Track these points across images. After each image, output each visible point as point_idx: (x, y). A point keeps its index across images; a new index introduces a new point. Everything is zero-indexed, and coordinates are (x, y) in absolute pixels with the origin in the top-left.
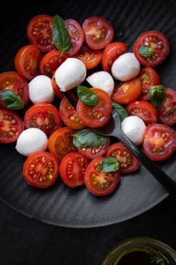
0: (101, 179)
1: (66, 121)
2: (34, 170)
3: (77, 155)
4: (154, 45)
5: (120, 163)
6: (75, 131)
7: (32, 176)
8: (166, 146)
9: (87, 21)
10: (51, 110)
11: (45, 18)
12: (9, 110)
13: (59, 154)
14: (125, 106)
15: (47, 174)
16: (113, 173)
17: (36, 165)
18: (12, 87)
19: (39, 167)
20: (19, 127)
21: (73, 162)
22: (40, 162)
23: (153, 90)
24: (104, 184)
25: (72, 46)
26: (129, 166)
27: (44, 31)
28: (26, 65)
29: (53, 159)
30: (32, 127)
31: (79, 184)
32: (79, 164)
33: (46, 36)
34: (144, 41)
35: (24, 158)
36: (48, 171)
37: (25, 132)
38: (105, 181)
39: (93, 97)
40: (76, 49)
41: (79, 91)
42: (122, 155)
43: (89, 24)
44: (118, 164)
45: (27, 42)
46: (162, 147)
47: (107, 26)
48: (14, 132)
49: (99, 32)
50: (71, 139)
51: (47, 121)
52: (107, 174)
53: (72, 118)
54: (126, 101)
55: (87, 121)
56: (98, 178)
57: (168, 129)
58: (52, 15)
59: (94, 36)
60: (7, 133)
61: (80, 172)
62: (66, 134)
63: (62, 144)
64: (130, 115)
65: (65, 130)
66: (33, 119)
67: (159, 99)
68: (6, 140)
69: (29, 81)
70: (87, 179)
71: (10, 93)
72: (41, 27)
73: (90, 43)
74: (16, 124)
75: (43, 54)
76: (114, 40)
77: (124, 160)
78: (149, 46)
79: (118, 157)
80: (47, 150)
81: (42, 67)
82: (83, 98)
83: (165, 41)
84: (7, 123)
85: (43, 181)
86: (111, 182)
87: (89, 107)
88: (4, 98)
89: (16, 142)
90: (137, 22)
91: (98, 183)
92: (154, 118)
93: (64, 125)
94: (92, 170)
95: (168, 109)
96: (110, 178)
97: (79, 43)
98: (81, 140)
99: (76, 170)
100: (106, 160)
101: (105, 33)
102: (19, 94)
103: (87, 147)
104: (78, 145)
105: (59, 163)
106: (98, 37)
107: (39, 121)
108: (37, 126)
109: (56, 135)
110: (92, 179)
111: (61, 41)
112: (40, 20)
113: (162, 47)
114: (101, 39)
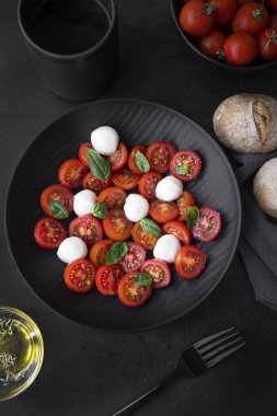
15: (86, 279)
19: (79, 273)
26: (161, 281)
31: (111, 293)
38: (136, 294)
61: (115, 282)
84: (52, 230)
85: (82, 286)
91: (130, 294)
110: (125, 290)
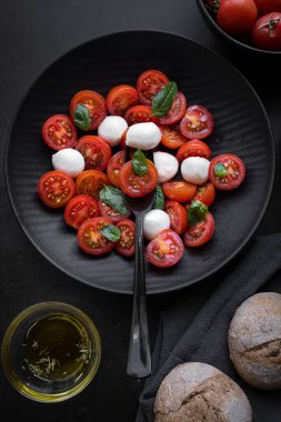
0: (95, 237)
1: (109, 169)
2: (51, 183)
3: (93, 203)
4: (231, 171)
5: (121, 239)
6: (110, 184)
7: (45, 186)
8: (168, 256)
9: (195, 107)
10: (106, 151)
11: (163, 77)
12: (73, 122)
13: (81, 189)
14: (167, 199)
16: (108, 241)
17: (56, 181)
18: (92, 107)
20: (69, 143)
21: (86, 204)
22: (60, 181)
23: (196, 203)
24: (93, 243)
25: (167, 115)
27: (154, 87)
28: (117, 100)
29: (72, 188)
30: (80, 151)
32: (88, 212)
33: (153, 91)
34: (226, 161)
35: (52, 168)
36: (61, 194)
37: (70, 150)
39: (143, 168)
40: (168, 121)
41: (136, 154)
42: (127, 234)
43: (196, 110)
44: (118, 238)
45: (133, 84)
46: (164, 255)
47: (209, 124)
48: (62, 143)
49: (198, 124)
50: (101, 188)
51: (95, 157)
52: (103, 238)
53: (116, 172)
54: (172, 196)
55: (123, 183)
56: (93, 233)
57: (181, 245)
58: (171, 79)
59: (191, 123)
60: (57, 138)
62: (100, 180)
63: (90, 185)
64: (165, 210)
65: (103, 176)
66: (86, 145)
67: (196, 216)
68: (50, 142)
69: (109, 114)
70: (83, 226)
71: (86, 111)
72: (155, 82)
73: (182, 125)
74: (70, 138)
75: (139, 103)
76: (205, 140)
77: (126, 239)
78: (227, 168)
79: (124, 233)
80: (75, 179)
81: (128, 112)
82: (135, 162)
83: (242, 175)
86: (100, 247)
87: (135, 173)
88: (77, 111)
89: (56, 151)
90: (236, 142)
92: (179, 228)
93: (105, 172)
94: (94, 224)
95: (197, 231)
96: (102, 243)
97: (174, 118)
98: (108, 194)
99: (82, 213)
100: (112, 227)
101: (202, 129)
102: (92, 118)
103: (108, 205)
104: (102, 197)
105: (75, 196)
106: (193, 126)
107: (89, 152)
108: (84, 154)
109: (91, 173)
111: (159, 105)
112: (158, 75)
113: (237, 178)
114: (195, 130)
